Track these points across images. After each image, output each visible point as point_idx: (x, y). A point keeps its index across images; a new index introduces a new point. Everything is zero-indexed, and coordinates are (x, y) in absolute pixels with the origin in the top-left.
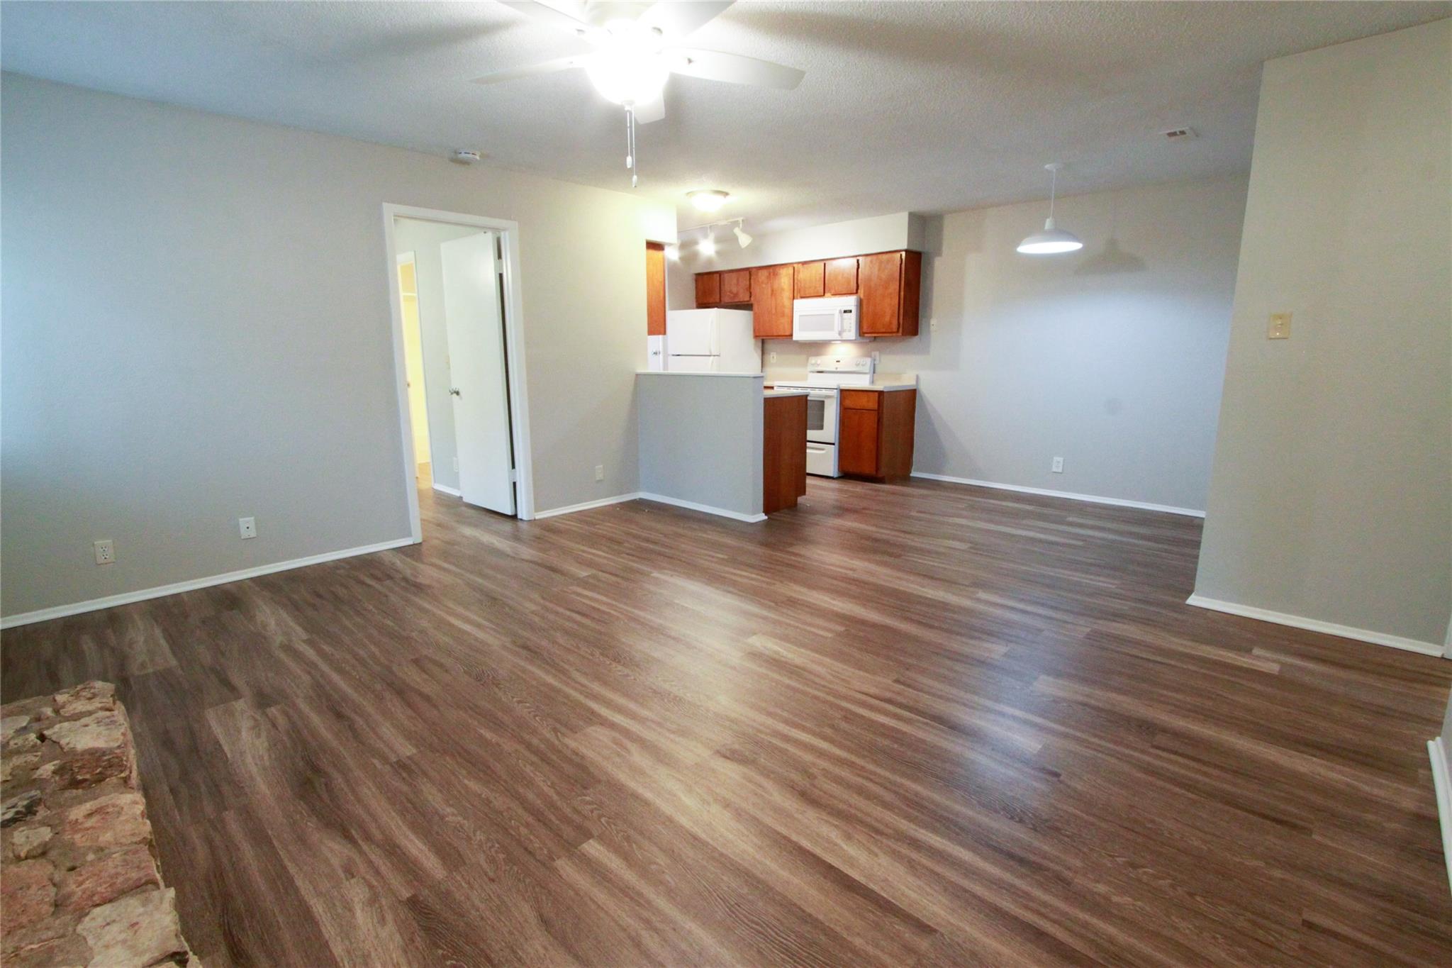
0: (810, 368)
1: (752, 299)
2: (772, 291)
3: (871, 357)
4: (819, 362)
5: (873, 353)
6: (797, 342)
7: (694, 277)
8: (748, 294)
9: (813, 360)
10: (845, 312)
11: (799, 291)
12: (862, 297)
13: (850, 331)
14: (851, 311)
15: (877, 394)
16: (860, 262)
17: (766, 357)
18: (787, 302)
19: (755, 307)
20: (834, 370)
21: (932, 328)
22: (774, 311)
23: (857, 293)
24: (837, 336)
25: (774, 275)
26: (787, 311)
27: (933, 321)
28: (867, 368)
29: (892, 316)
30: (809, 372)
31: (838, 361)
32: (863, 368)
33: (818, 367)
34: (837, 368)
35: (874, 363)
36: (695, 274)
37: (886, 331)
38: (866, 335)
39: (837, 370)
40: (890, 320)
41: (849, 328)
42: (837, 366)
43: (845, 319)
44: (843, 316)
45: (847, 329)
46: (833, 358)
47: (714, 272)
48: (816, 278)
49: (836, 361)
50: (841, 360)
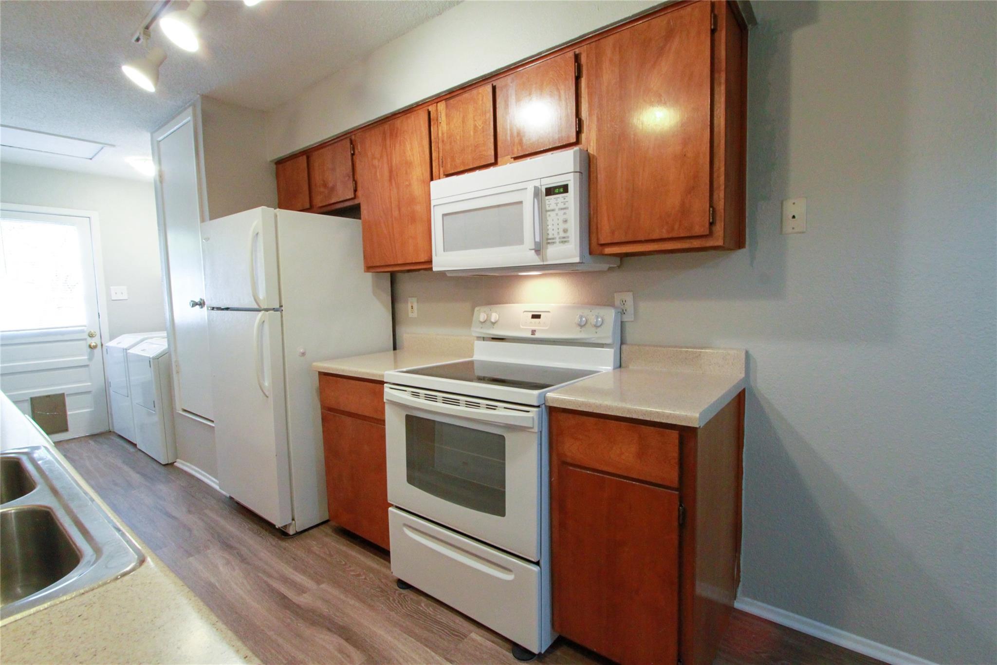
0: (477, 331)
1: (359, 193)
2: (391, 171)
3: (612, 305)
4: (494, 317)
5: (618, 298)
6: (442, 274)
7: (274, 166)
8: (351, 185)
9: (481, 314)
10: (550, 191)
11: (442, 164)
12: (592, 150)
13: (564, 241)
14: (565, 189)
15: (675, 434)
16: (583, 60)
17: (400, 306)
18: (417, 189)
19: (364, 209)
20: (528, 335)
21: (789, 226)
22: (396, 213)
23: (577, 142)
24: (532, 258)
25: (391, 135)
26: (419, 208)
27: (795, 206)
28: (608, 333)
29: (690, 190)
30: (475, 338)
31: (537, 317)
32: (596, 333)
33: (493, 328)
34: (533, 332)
35: (621, 319)
36: (271, 161)
37: (670, 236)
38: (608, 250)
39: (533, 336)
40: (683, 204)
41: (562, 234)
42: (534, 328)
43: (549, 211)
44: (545, 204)
45: (557, 237)
46: (524, 311)
47: (297, 153)
48: (475, 126)
49: (531, 316)
50: (543, 315)
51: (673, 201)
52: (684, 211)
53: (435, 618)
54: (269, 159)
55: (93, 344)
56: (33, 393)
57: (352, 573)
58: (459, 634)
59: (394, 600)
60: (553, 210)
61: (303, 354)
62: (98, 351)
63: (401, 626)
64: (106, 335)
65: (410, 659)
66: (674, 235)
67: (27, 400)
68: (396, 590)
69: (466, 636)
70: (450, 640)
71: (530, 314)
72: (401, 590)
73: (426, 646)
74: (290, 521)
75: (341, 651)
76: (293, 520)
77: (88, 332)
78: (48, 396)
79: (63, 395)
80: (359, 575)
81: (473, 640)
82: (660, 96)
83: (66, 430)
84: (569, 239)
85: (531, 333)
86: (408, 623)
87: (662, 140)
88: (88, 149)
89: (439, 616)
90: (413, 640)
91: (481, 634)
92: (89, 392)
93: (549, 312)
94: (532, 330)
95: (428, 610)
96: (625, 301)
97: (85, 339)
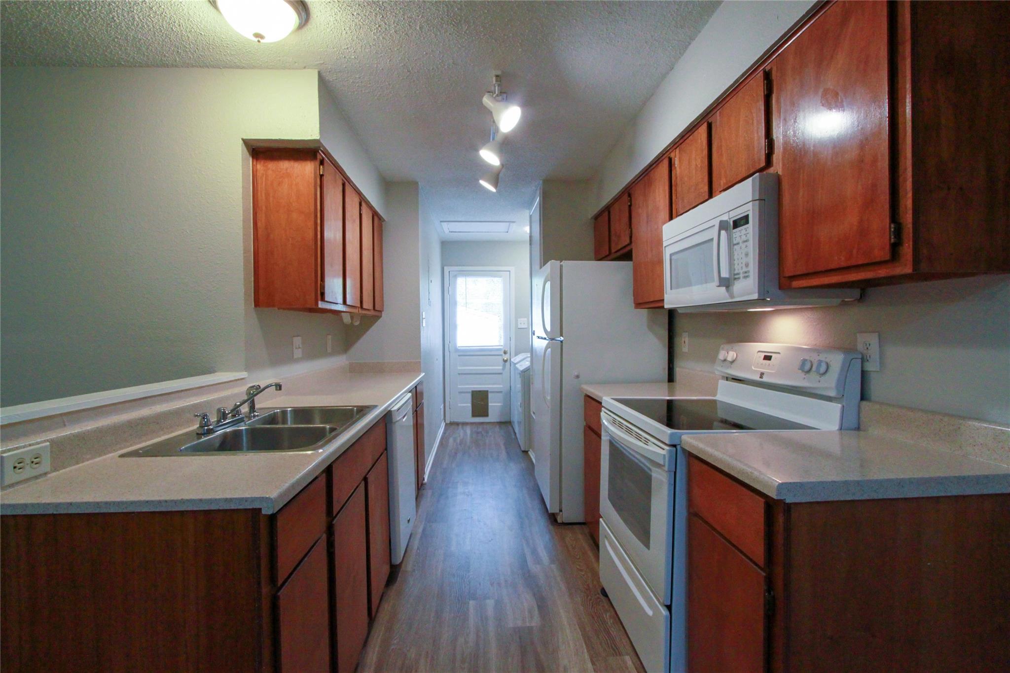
0: (718, 369)
1: (633, 239)
2: (648, 217)
4: (731, 356)
7: (593, 222)
8: (629, 232)
9: (723, 352)
10: (736, 224)
12: (782, 172)
13: (746, 275)
14: (747, 220)
16: (774, 74)
17: (676, 341)
19: (634, 252)
23: (766, 166)
24: (724, 295)
29: (869, 203)
30: (721, 377)
31: (768, 358)
32: (819, 382)
33: (731, 367)
34: (762, 375)
35: (862, 367)
36: (592, 218)
37: (849, 263)
38: (796, 284)
39: (761, 380)
40: (861, 221)
41: (745, 269)
42: (762, 370)
43: (735, 244)
44: (733, 237)
45: (741, 272)
46: (758, 350)
47: (603, 209)
48: (696, 165)
49: (763, 357)
50: (774, 355)
51: (851, 220)
52: (863, 232)
53: (609, 628)
54: (590, 217)
55: (505, 359)
56: (474, 388)
57: (578, 567)
58: (617, 651)
59: (591, 600)
60: (738, 244)
61: (578, 377)
62: (508, 364)
63: (580, 619)
64: (513, 353)
65: (566, 643)
66: (853, 262)
67: (470, 392)
68: (598, 594)
69: (620, 654)
70: (606, 650)
71: (763, 355)
72: (602, 596)
73: (586, 643)
74: (558, 511)
75: (530, 611)
76: (561, 511)
77: (504, 349)
78: (480, 391)
79: (487, 391)
80: (581, 570)
81: (625, 662)
82: (837, 94)
83: (487, 415)
84: (749, 274)
85: (759, 376)
86: (586, 620)
87: (838, 146)
88: (502, 227)
89: (613, 629)
90: (580, 633)
91: (634, 661)
92: (501, 392)
93: (779, 353)
94: (761, 373)
95: (608, 620)
96: (870, 345)
97: (501, 355)
